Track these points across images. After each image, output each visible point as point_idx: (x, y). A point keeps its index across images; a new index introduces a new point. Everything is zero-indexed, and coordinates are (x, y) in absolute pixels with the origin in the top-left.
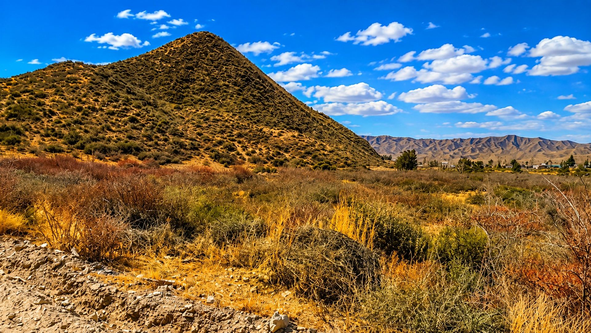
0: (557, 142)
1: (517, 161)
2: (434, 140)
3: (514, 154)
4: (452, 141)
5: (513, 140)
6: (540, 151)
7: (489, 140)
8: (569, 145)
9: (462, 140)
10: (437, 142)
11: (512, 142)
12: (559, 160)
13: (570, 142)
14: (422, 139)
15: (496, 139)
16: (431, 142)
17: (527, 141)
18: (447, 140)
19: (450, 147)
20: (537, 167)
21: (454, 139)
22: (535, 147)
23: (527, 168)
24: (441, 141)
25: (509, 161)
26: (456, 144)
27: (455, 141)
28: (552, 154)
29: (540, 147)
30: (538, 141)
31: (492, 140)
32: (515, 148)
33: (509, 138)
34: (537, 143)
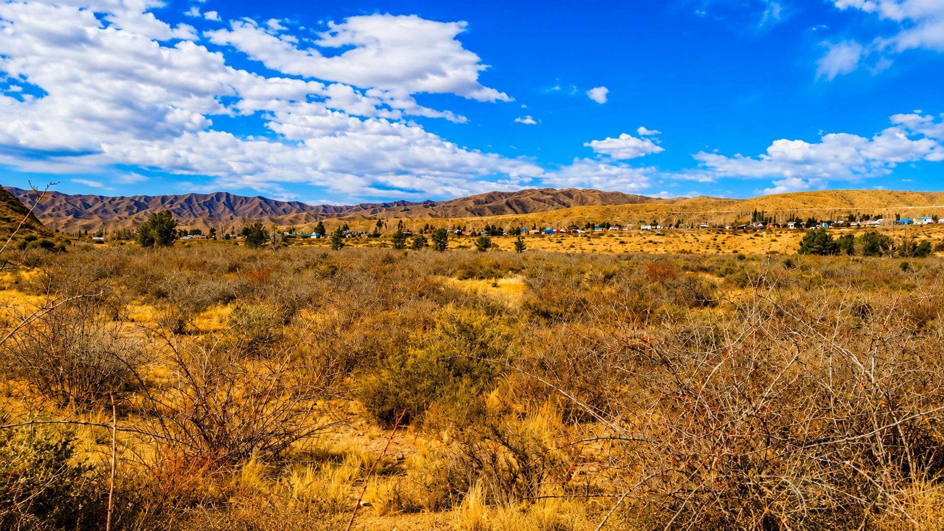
0: (284, 203)
2: (102, 197)
4: (132, 200)
5: (223, 199)
6: (261, 215)
7: (189, 200)
8: (298, 207)
9: (147, 199)
10: (106, 202)
11: (224, 203)
13: (300, 204)
14: (80, 196)
15: (197, 196)
16: (96, 199)
17: (244, 201)
18: (122, 198)
19: (129, 208)
21: (135, 197)
22: (256, 209)
24: (114, 199)
26: (137, 204)
27: (137, 200)
29: (261, 210)
30: (257, 201)
31: (194, 199)
32: (227, 210)
33: (218, 195)
34: (257, 204)
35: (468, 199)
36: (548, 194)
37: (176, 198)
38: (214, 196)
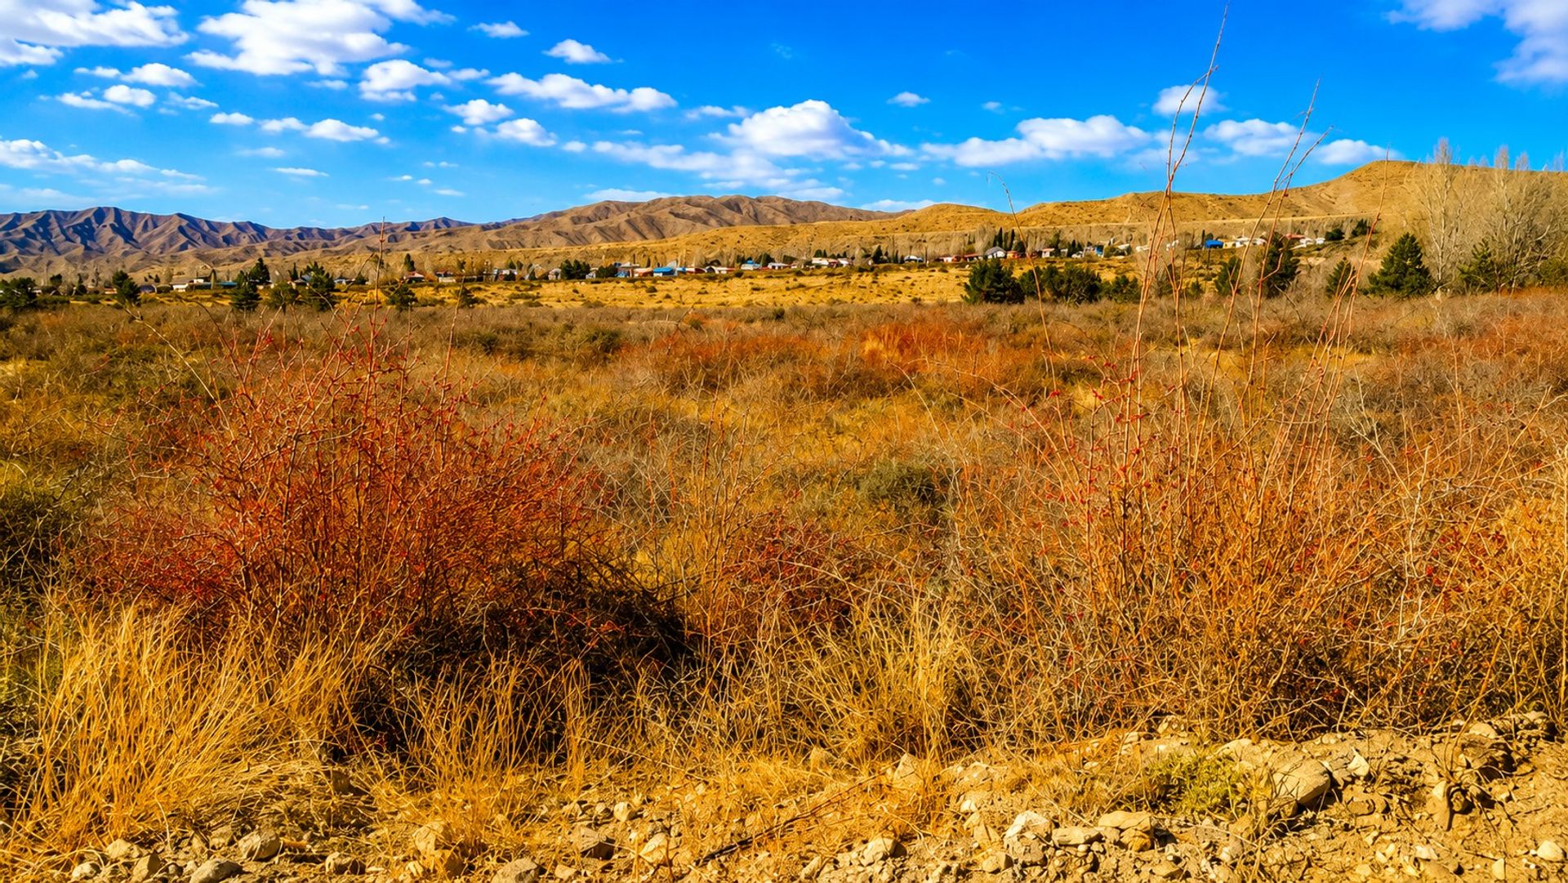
0: (224, 225)
1: (130, 275)
3: (117, 256)
5: (110, 220)
6: (184, 247)
7: (44, 221)
8: (253, 232)
11: (112, 226)
12: (235, 269)
13: (255, 227)
15: (62, 217)
17: (150, 224)
20: (180, 288)
22: (172, 240)
23: (159, 291)
25: (107, 275)
28: (213, 255)
29: (183, 240)
30: (177, 222)
31: (53, 220)
32: (120, 240)
33: (100, 214)
34: (174, 228)
35: (561, 214)
36: (699, 206)
37: (18, 217)
38: (90, 215)
